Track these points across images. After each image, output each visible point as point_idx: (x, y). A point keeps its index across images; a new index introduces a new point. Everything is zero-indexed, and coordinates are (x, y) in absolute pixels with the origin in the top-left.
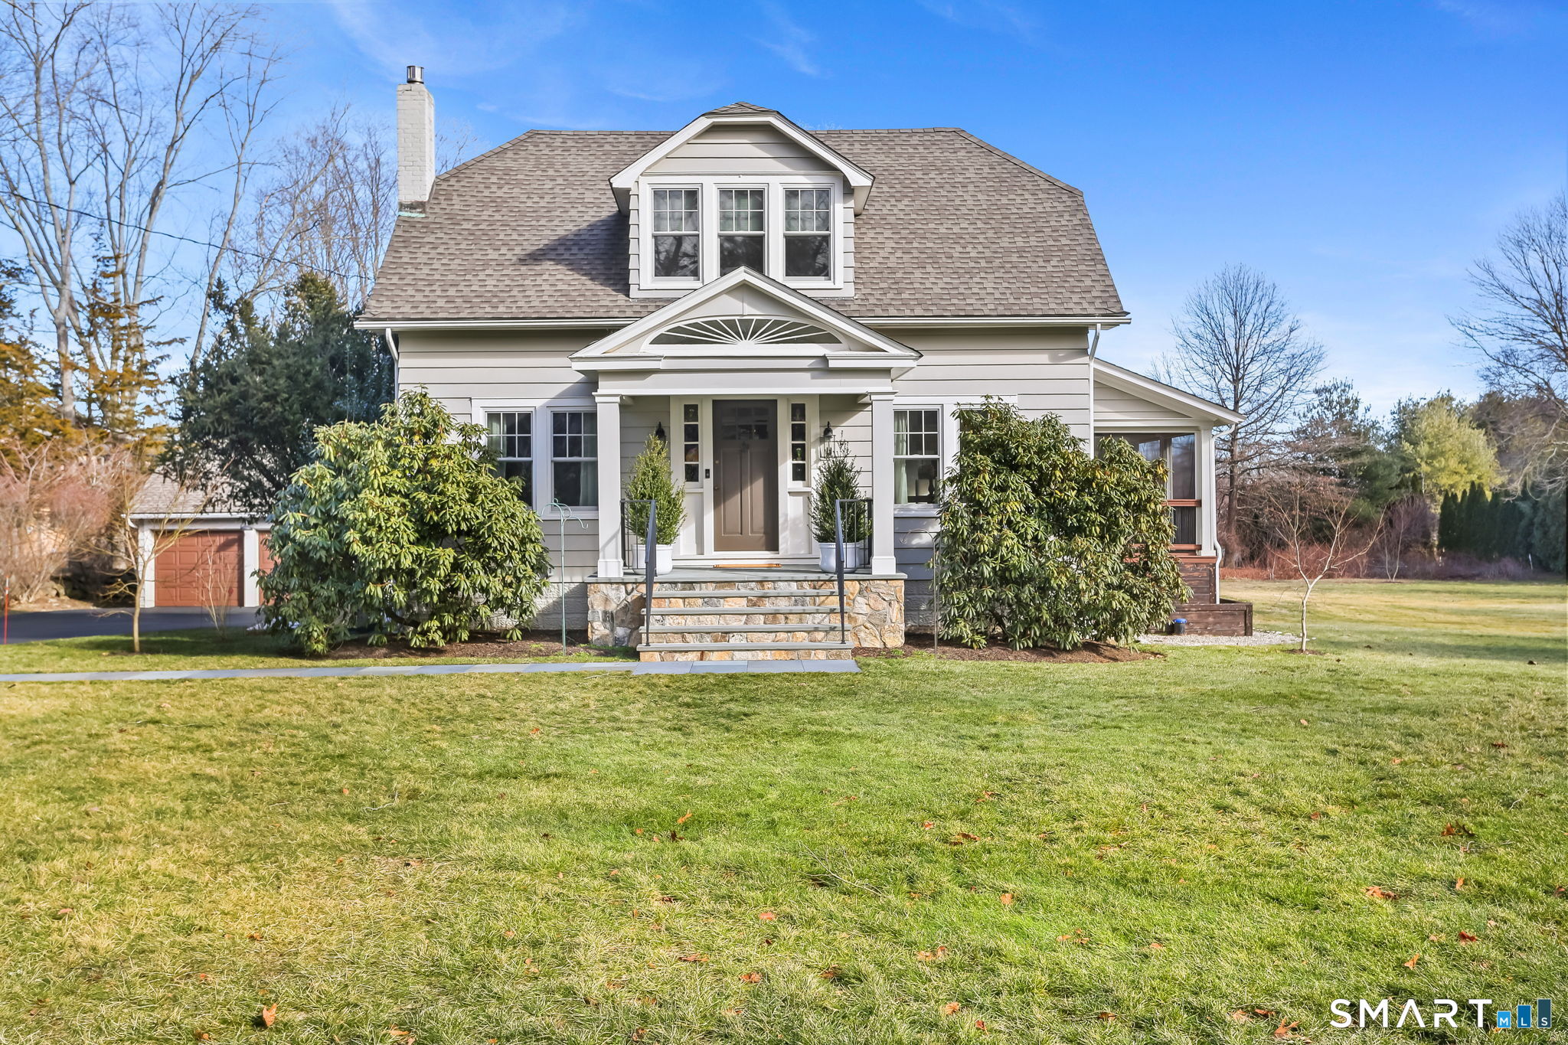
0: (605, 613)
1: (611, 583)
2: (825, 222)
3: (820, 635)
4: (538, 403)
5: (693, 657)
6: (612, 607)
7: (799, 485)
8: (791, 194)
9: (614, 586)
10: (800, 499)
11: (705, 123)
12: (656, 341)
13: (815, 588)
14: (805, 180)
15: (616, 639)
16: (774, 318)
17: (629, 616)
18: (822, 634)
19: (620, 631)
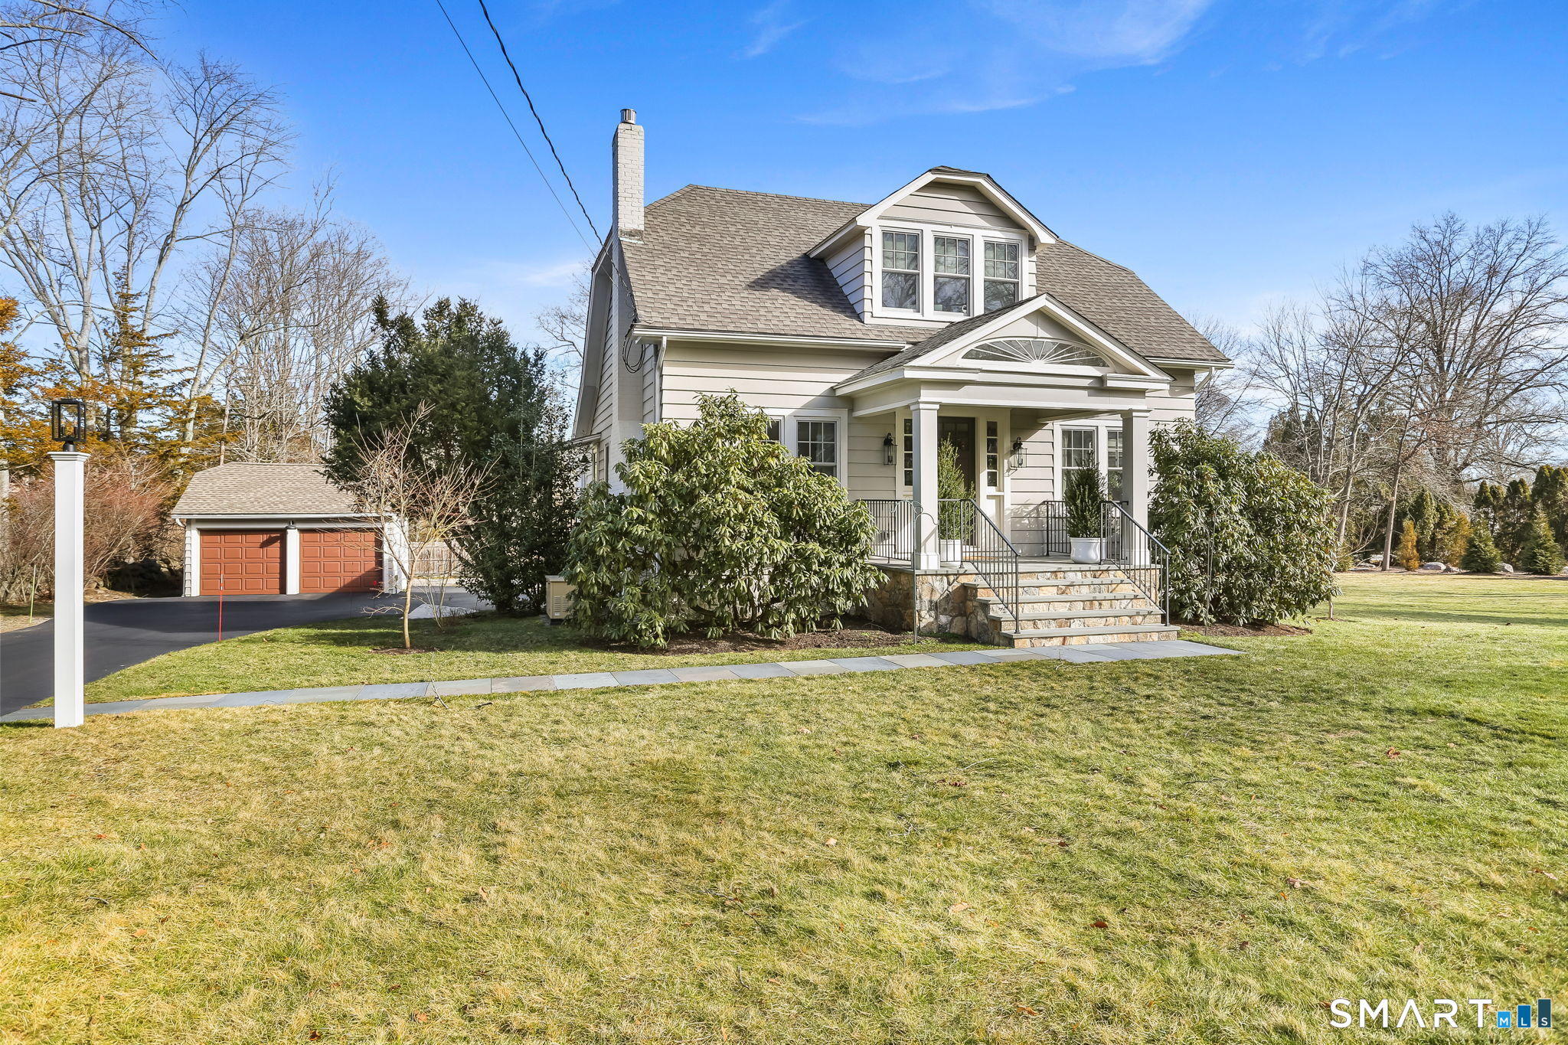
0: (931, 602)
1: (936, 575)
2: (1015, 271)
3: (1139, 619)
4: (787, 413)
5: (1057, 642)
6: (936, 597)
7: (992, 490)
8: (990, 246)
9: (939, 577)
10: (994, 501)
11: (930, 177)
12: (966, 357)
13: (1095, 577)
14: (1001, 235)
15: (939, 626)
16: (1060, 342)
17: (950, 604)
18: (1141, 618)
19: (943, 619)
